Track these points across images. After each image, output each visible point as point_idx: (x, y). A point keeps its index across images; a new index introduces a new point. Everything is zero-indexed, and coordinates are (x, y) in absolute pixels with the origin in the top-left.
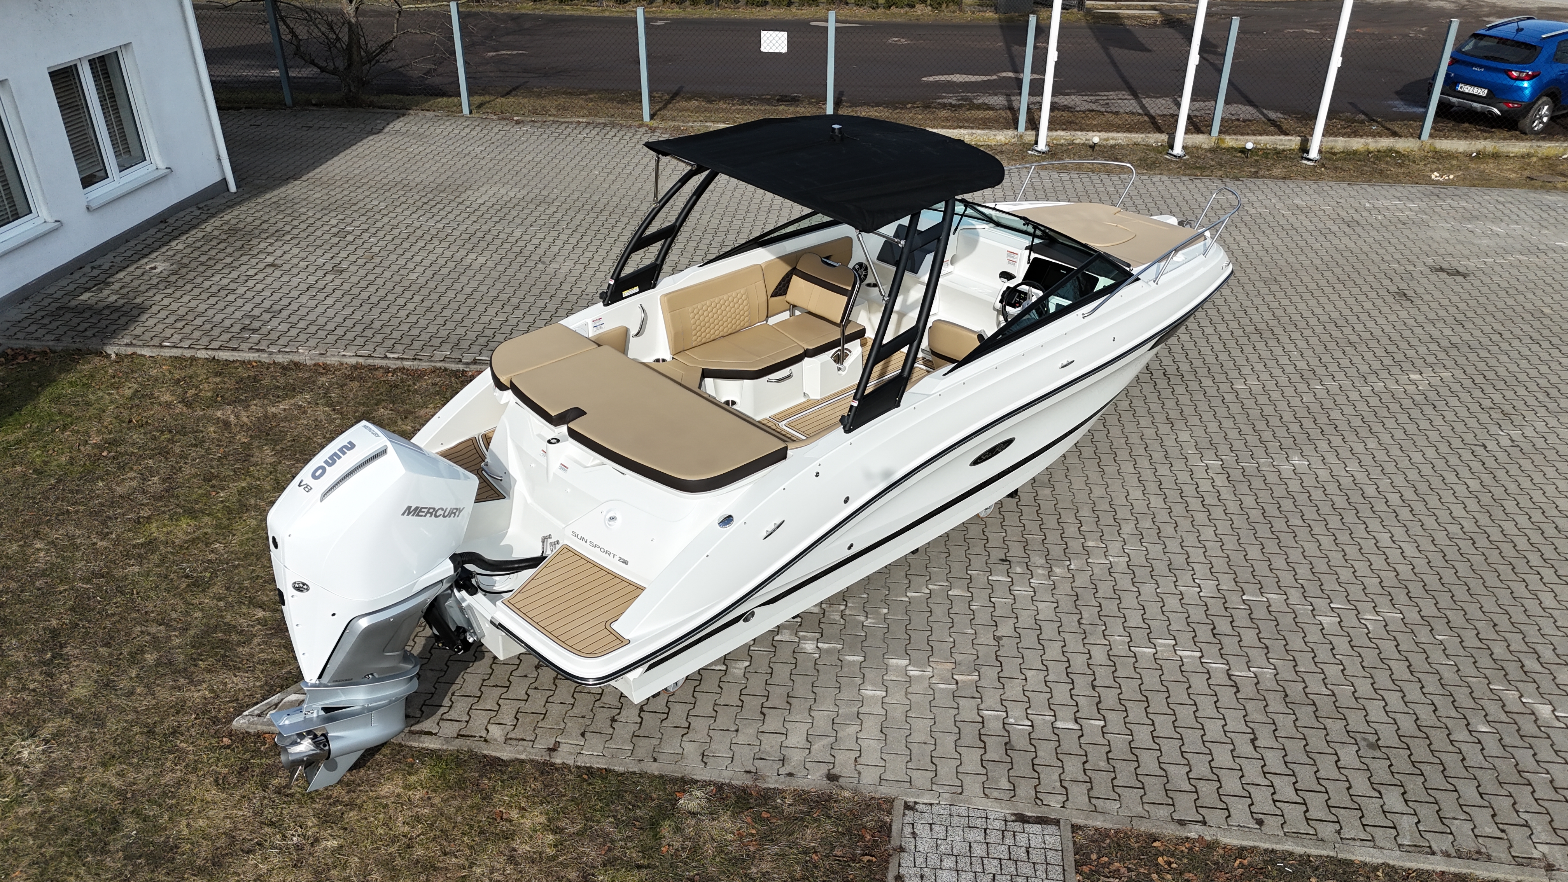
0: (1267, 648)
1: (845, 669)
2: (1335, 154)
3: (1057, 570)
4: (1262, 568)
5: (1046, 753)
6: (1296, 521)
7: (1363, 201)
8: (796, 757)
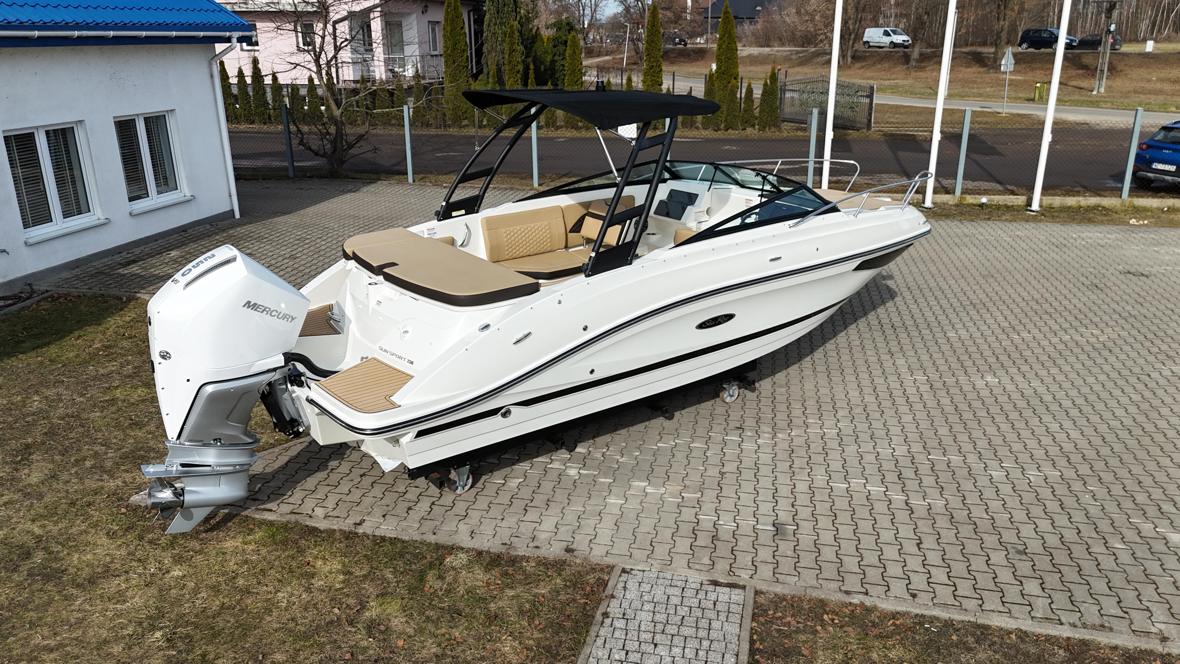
0: (942, 488)
1: (597, 486)
2: (1053, 208)
3: (780, 435)
4: (948, 441)
5: (744, 543)
6: (982, 413)
7: (1071, 234)
8: (543, 536)
